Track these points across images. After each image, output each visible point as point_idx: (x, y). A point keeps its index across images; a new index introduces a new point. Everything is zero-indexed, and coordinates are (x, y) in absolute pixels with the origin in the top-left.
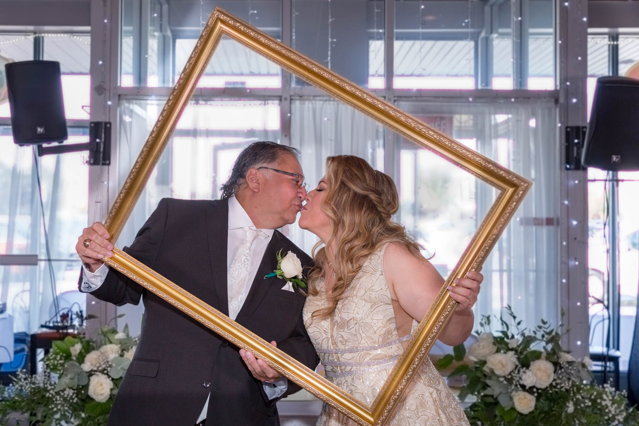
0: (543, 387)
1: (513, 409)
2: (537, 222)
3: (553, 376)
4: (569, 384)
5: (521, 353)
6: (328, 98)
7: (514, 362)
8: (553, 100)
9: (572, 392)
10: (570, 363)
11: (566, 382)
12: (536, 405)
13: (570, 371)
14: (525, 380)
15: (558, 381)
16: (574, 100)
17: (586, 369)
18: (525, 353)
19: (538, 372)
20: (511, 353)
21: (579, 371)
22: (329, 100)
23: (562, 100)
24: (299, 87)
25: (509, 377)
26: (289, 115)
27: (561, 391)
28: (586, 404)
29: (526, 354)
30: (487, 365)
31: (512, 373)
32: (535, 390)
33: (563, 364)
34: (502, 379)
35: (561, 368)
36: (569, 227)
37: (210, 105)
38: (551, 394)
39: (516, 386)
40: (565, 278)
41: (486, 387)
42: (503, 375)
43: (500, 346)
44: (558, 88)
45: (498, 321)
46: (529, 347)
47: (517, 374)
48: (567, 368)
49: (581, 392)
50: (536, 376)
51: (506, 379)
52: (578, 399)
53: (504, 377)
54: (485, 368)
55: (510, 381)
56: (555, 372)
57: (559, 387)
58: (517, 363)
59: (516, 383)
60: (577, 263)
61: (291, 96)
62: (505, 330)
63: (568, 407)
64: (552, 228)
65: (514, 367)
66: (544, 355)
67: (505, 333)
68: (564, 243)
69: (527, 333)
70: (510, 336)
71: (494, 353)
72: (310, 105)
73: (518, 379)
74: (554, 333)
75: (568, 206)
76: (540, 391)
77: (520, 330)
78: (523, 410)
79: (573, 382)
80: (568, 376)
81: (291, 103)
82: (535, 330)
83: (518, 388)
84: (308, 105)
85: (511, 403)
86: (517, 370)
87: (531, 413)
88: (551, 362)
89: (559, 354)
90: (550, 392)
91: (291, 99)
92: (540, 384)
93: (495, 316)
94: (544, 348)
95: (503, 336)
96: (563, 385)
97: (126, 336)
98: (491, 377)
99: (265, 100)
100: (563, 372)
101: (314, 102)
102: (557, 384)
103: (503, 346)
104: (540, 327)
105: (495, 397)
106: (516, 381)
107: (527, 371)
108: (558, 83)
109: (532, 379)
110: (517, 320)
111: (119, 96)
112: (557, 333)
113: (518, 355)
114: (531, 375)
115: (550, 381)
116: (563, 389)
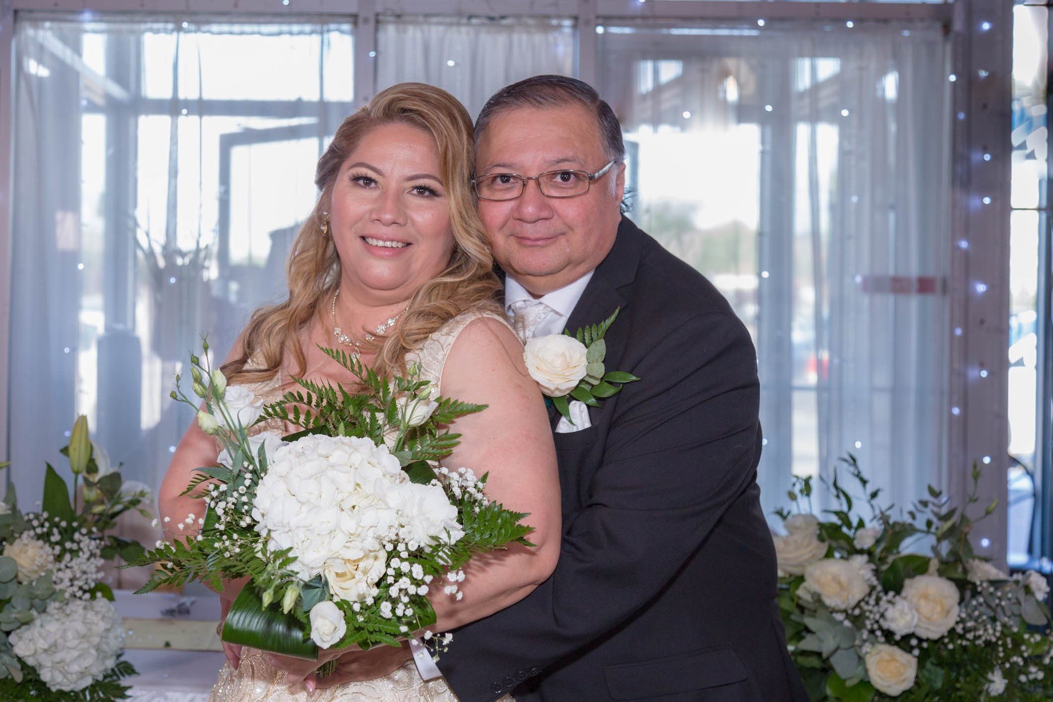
0: (935, 636)
1: (865, 683)
2: (898, 285)
3: (955, 613)
4: (995, 630)
5: (882, 560)
6: (455, 20)
7: (869, 580)
8: (939, 26)
9: (1001, 649)
10: (996, 583)
11: (989, 626)
12: (917, 677)
13: (997, 601)
14: (893, 620)
15: (970, 624)
16: (986, 26)
17: (1033, 599)
18: (891, 559)
19: (923, 603)
20: (860, 560)
21: (1019, 603)
22: (459, 24)
23: (958, 25)
25: (857, 612)
26: (372, 54)
27: (975, 646)
28: (1031, 677)
29: (894, 561)
30: (805, 584)
31: (863, 604)
32: (914, 642)
33: (981, 585)
34: (839, 617)
35: (975, 594)
36: (968, 297)
38: (952, 652)
39: (872, 632)
40: (958, 406)
41: (804, 633)
42: (843, 607)
43: (834, 544)
44: (951, 0)
45: (829, 489)
46: (897, 546)
47: (874, 606)
48: (991, 594)
49: (1023, 648)
50: (917, 610)
51: (848, 616)
52: (1014, 664)
53: (845, 611)
54: (801, 592)
55: (857, 621)
56: (962, 601)
57: (970, 636)
58: (875, 582)
59: (872, 625)
60: (984, 374)
61: (377, 15)
62: (845, 508)
63: (992, 682)
64: (932, 300)
65: (867, 590)
66: (934, 564)
67: (843, 516)
68: (959, 332)
69: (894, 517)
70: (855, 522)
71: (820, 560)
72: (418, 34)
73: (877, 617)
74: (955, 519)
75: (966, 254)
76: (925, 645)
77: (878, 510)
78: (889, 686)
79: (1004, 625)
80: (992, 614)
81: (376, 30)
82: (913, 509)
83: (876, 637)
84: (413, 34)
85: (860, 668)
86: (874, 597)
87: (906, 693)
88: (950, 579)
89: (967, 562)
90: (951, 646)
91: (378, 22)
92: (927, 629)
94: (934, 549)
95: (839, 522)
96: (981, 632)
98: (815, 611)
99: (323, 23)
100: (981, 605)
101: (426, 27)
102: (966, 630)
103: (843, 543)
104: (925, 504)
105: (825, 655)
106: (873, 621)
107: (898, 598)
109: (908, 618)
110: (870, 488)
111: (16, 12)
112: (963, 518)
113: (875, 564)
114: (906, 610)
115: (951, 622)
116: (979, 642)
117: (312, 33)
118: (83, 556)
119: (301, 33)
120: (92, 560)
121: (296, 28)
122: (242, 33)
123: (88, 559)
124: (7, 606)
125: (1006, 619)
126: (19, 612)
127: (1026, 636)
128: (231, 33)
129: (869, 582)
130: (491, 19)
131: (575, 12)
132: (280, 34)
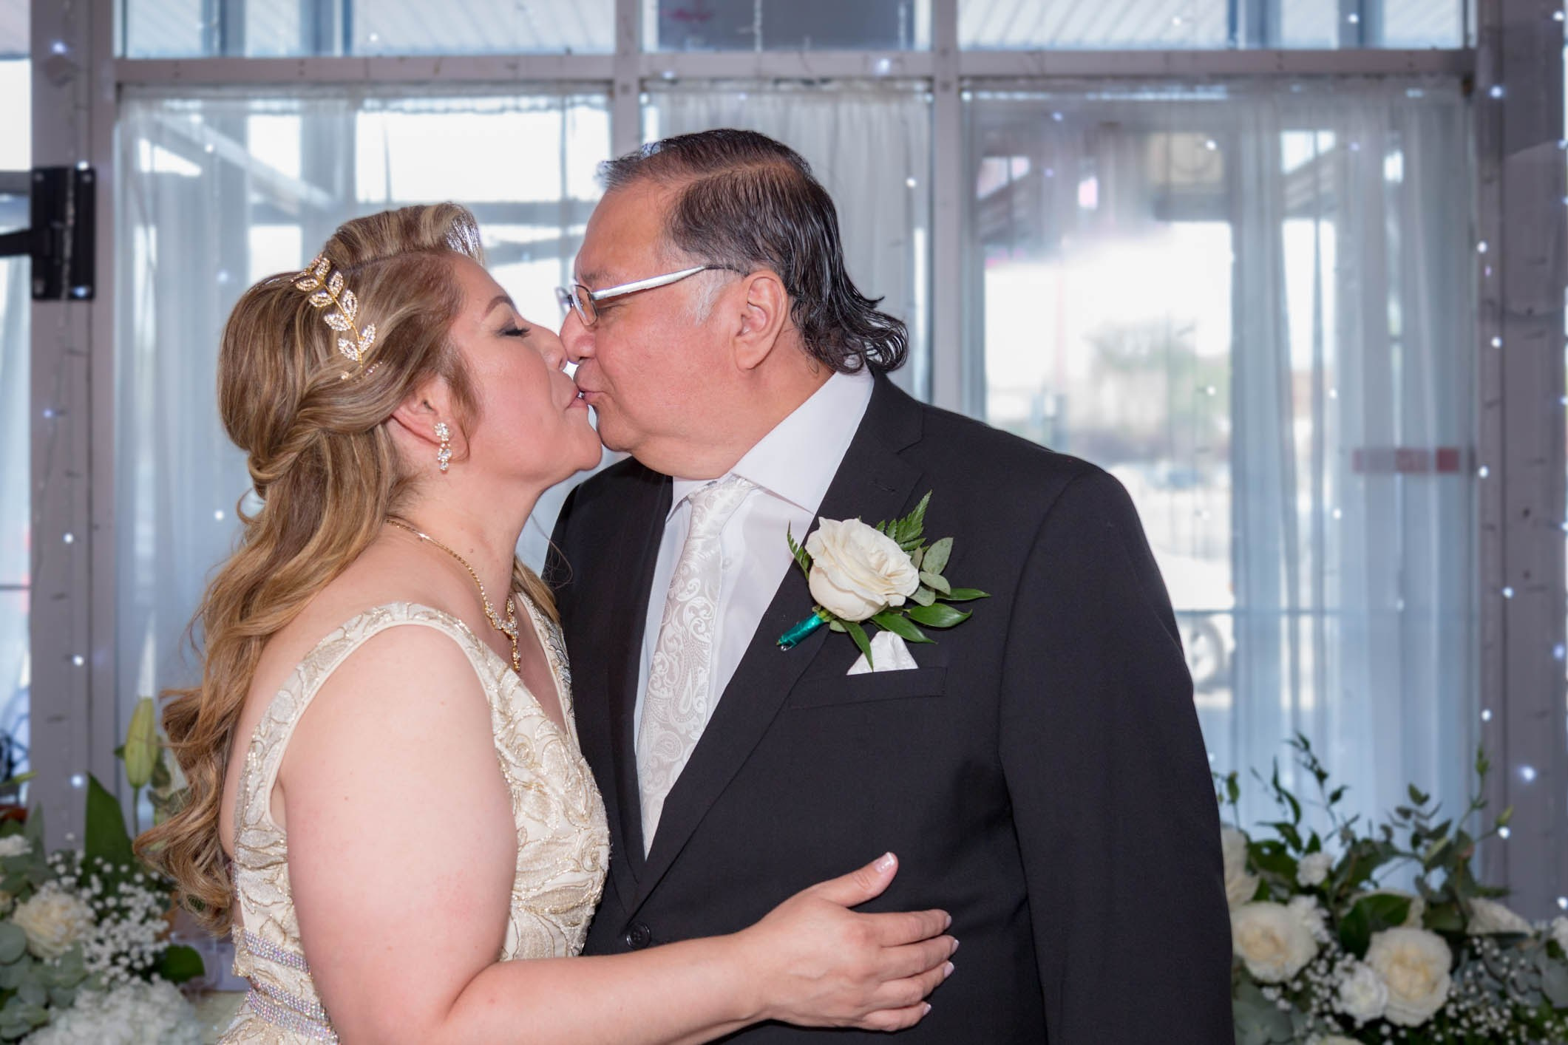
0: (1415, 1021)
2: (1407, 461)
3: (1446, 986)
4: (1502, 1015)
5: (1340, 900)
7: (1317, 934)
8: (1456, 82)
10: (1506, 940)
11: (1493, 1008)
13: (1504, 970)
14: (1350, 1001)
15: (1463, 1005)
17: (1562, 963)
18: (1354, 899)
19: (1397, 970)
20: (1305, 904)
21: (1537, 971)
22: (761, 92)
23: (1484, 80)
24: (668, 51)
25: (1298, 986)
27: (1477, 1037)
29: (1358, 904)
31: (1309, 972)
32: (1385, 1030)
33: (1481, 940)
34: (1271, 993)
35: (1475, 957)
36: (1505, 476)
37: (395, 110)
39: (1321, 1016)
42: (1276, 978)
43: (1269, 877)
44: (1473, 43)
45: (1266, 789)
46: (1367, 877)
47: (1324, 976)
48: (1496, 959)
50: (1388, 983)
51: (1286, 991)
53: (1283, 985)
55: (1299, 998)
56: (1455, 968)
57: (1466, 1022)
58: (1325, 936)
59: (1321, 1005)
61: (643, 80)
62: (1290, 818)
64: (1455, 481)
65: (1314, 951)
66: (1417, 908)
67: (1288, 831)
69: (1361, 832)
70: (1305, 839)
71: (1247, 903)
72: (701, 107)
73: (1327, 992)
74: (1451, 835)
75: (1502, 414)
76: (1403, 1034)
77: (1340, 822)
79: (1516, 1008)
80: (1499, 986)
81: (641, 102)
82: (1388, 822)
83: (1327, 1025)
84: (693, 107)
86: (1324, 962)
88: (1440, 932)
89: (1467, 903)
90: (1439, 1037)
91: (643, 91)
92: (1404, 1012)
93: (1254, 773)
94: (1419, 882)
95: (1282, 840)
96: (1481, 1017)
97: (29, 846)
99: (566, 93)
100: (1480, 973)
101: (712, 95)
102: (1460, 1013)
103: (1281, 875)
104: (1405, 814)
106: (1322, 1001)
107: (1358, 965)
108: (1473, 28)
109: (1374, 995)
110: (1332, 785)
111: (120, 84)
112: (1460, 834)
113: (1329, 909)
114: (1371, 982)
115: (1438, 1000)
116: (1482, 1031)
117: (549, 107)
118: (136, 916)
119: (534, 108)
120: (149, 923)
121: (525, 102)
122: (447, 111)
123: (142, 922)
124: (11, 1001)
125: (1518, 998)
126: (27, 1010)
127: (1548, 1025)
128: (431, 111)
129: (1318, 938)
130: (808, 82)
131: (927, 71)
132: (502, 110)
